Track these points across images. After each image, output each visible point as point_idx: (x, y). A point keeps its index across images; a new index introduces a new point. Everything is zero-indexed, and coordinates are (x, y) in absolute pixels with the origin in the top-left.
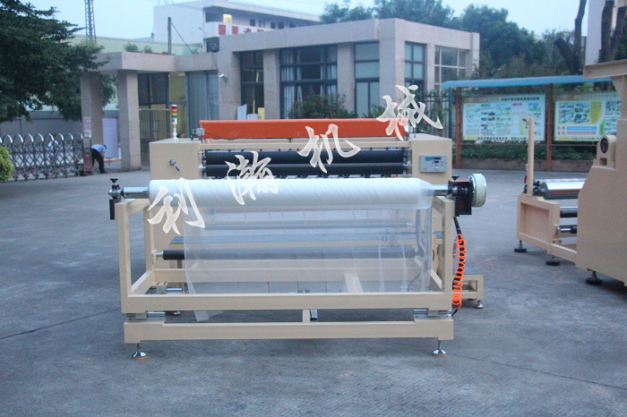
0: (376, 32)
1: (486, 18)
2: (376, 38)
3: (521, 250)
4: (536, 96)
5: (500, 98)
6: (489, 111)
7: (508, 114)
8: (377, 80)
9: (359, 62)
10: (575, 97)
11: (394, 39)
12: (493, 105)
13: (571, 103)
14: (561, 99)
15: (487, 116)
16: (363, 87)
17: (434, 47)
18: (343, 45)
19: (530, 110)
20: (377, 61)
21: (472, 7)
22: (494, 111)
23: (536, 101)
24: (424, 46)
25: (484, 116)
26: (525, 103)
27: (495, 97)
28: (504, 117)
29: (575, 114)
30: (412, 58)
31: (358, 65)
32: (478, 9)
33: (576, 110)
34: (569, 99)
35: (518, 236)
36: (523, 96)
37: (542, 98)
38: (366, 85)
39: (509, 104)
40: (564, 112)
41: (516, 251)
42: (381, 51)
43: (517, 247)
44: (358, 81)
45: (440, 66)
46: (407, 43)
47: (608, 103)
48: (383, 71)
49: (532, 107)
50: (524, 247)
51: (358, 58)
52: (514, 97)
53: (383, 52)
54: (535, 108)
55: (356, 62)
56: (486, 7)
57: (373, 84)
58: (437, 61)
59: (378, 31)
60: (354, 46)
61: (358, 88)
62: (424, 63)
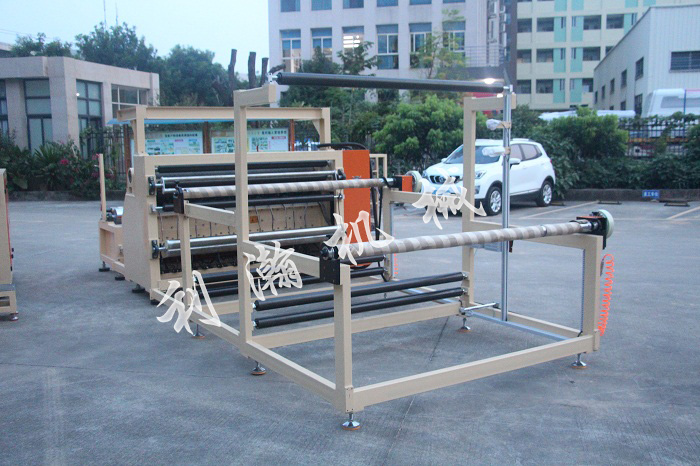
0: (44, 69)
1: (192, 58)
2: (45, 75)
3: (105, 270)
4: (195, 133)
5: (164, 134)
6: (154, 147)
7: (171, 149)
8: (49, 116)
9: (30, 98)
10: (227, 134)
11: (63, 77)
12: (158, 141)
13: (223, 139)
14: (216, 136)
15: (153, 151)
16: (36, 124)
17: (110, 86)
18: (12, 81)
19: (190, 145)
20: (49, 97)
21: (178, 47)
22: (159, 146)
23: (195, 138)
24: (99, 85)
25: (150, 151)
26: (186, 139)
27: (159, 134)
28: (168, 152)
29: (228, 149)
30: (87, 95)
31: (29, 101)
32: (184, 50)
33: (229, 146)
34: (222, 136)
35: (101, 257)
36: (184, 133)
37: (200, 134)
38: (39, 121)
39: (172, 140)
40: (219, 147)
41: (101, 270)
42: (51, 89)
43: (101, 267)
44: (30, 117)
45: (119, 103)
46: (78, 81)
47: (253, 139)
48: (54, 107)
49: (192, 142)
50: (107, 266)
51: (29, 95)
52: (176, 133)
53: (53, 88)
54: (195, 143)
55: (27, 98)
56: (191, 48)
57: (46, 121)
58: (114, 98)
59: (47, 68)
60: (23, 82)
61: (31, 125)
62: (100, 101)
